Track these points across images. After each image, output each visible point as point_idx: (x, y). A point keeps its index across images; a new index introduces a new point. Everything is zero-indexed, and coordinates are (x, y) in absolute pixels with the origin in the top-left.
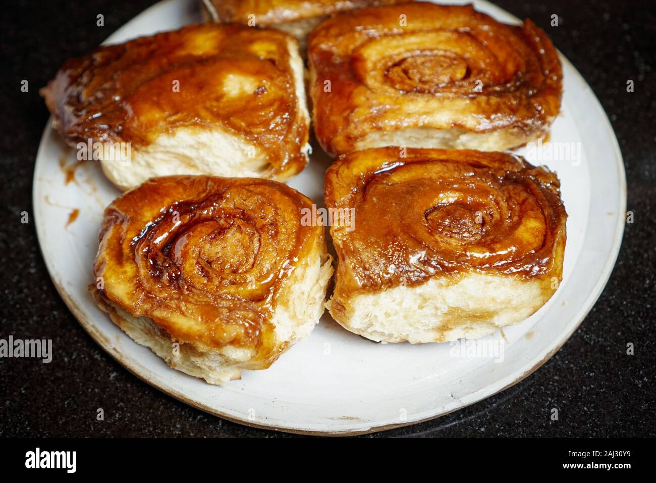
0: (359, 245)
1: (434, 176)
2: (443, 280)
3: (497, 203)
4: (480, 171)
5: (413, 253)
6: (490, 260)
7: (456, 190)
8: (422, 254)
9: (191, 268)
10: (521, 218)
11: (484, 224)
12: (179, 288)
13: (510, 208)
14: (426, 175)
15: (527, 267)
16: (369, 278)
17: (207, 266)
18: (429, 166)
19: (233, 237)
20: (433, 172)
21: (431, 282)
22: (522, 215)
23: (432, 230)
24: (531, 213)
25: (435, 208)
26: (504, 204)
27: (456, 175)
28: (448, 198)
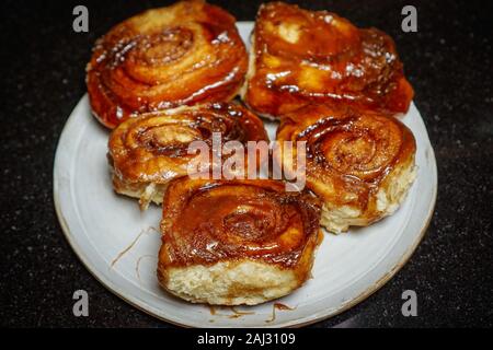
0: (176, 234)
1: (238, 195)
2: (227, 263)
3: (275, 215)
4: (270, 194)
5: (210, 243)
6: (261, 253)
7: (250, 205)
8: (216, 244)
9: (332, 156)
10: (287, 227)
11: (261, 228)
12: (324, 167)
13: (282, 220)
14: (233, 193)
15: (283, 260)
16: (178, 256)
17: (341, 157)
18: (237, 188)
19: (360, 143)
20: (238, 192)
21: (219, 264)
22: (289, 225)
23: (226, 229)
24: (295, 225)
25: (233, 215)
26: (279, 217)
27: (253, 195)
28: (243, 209)
